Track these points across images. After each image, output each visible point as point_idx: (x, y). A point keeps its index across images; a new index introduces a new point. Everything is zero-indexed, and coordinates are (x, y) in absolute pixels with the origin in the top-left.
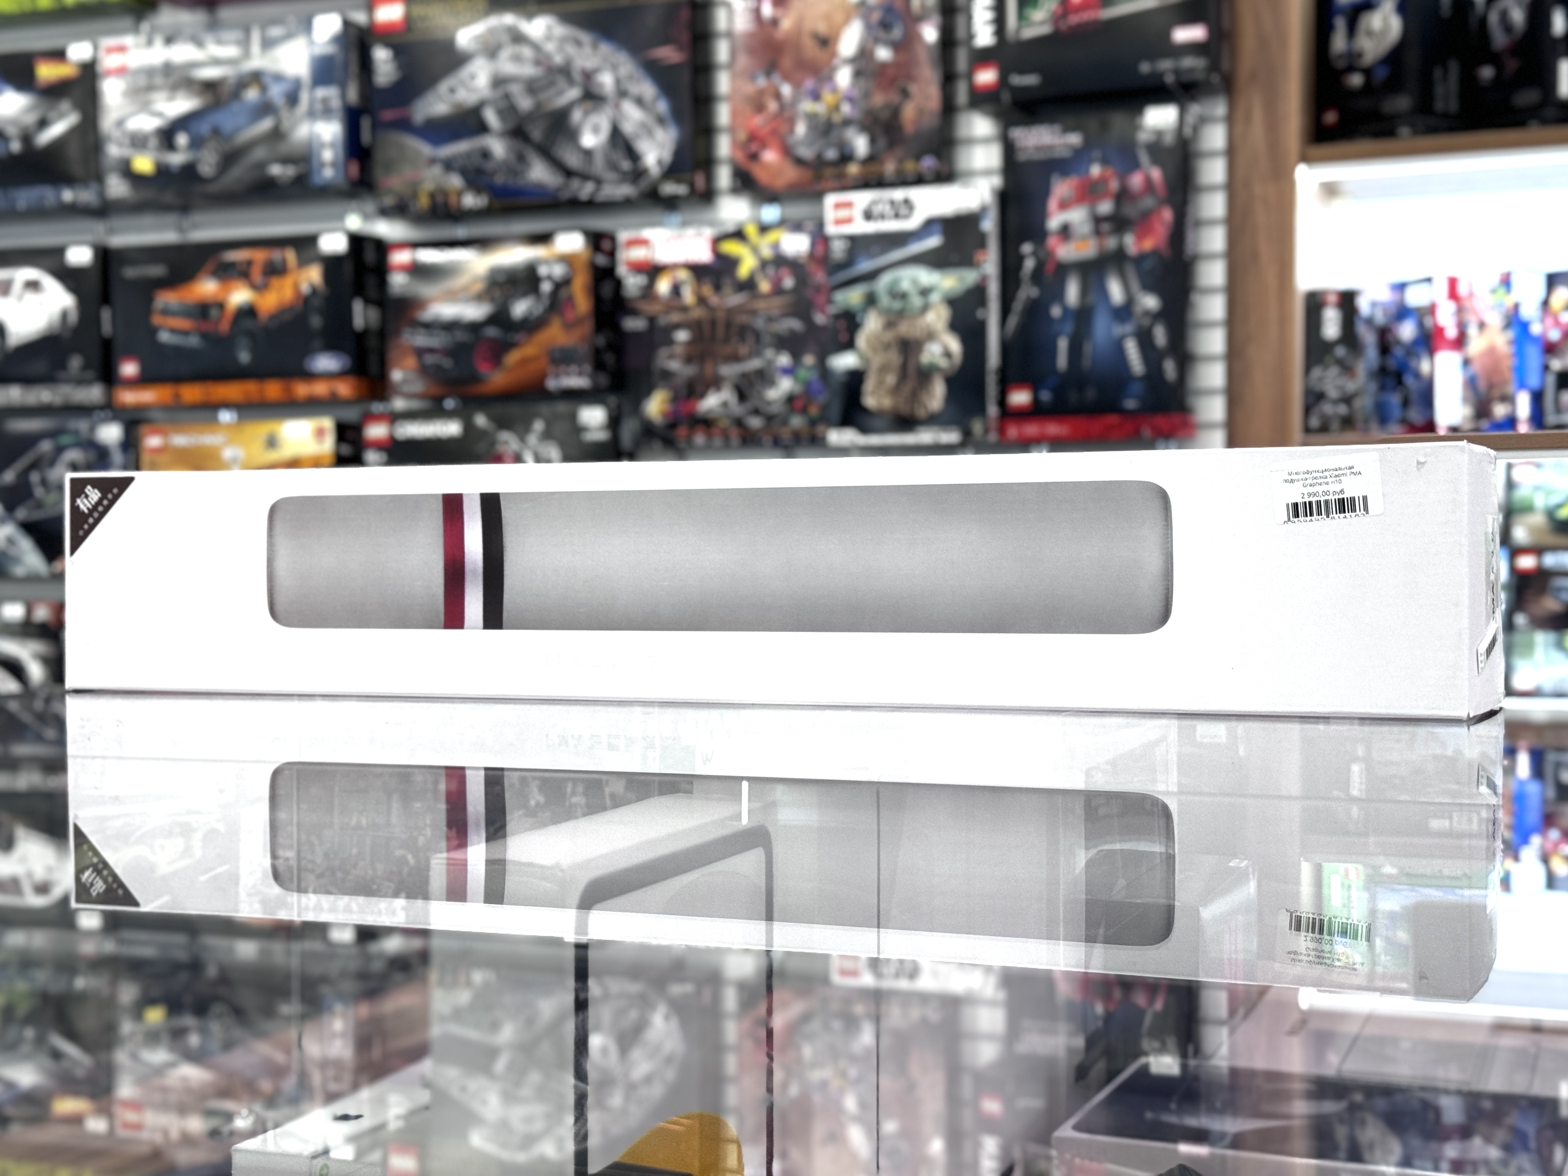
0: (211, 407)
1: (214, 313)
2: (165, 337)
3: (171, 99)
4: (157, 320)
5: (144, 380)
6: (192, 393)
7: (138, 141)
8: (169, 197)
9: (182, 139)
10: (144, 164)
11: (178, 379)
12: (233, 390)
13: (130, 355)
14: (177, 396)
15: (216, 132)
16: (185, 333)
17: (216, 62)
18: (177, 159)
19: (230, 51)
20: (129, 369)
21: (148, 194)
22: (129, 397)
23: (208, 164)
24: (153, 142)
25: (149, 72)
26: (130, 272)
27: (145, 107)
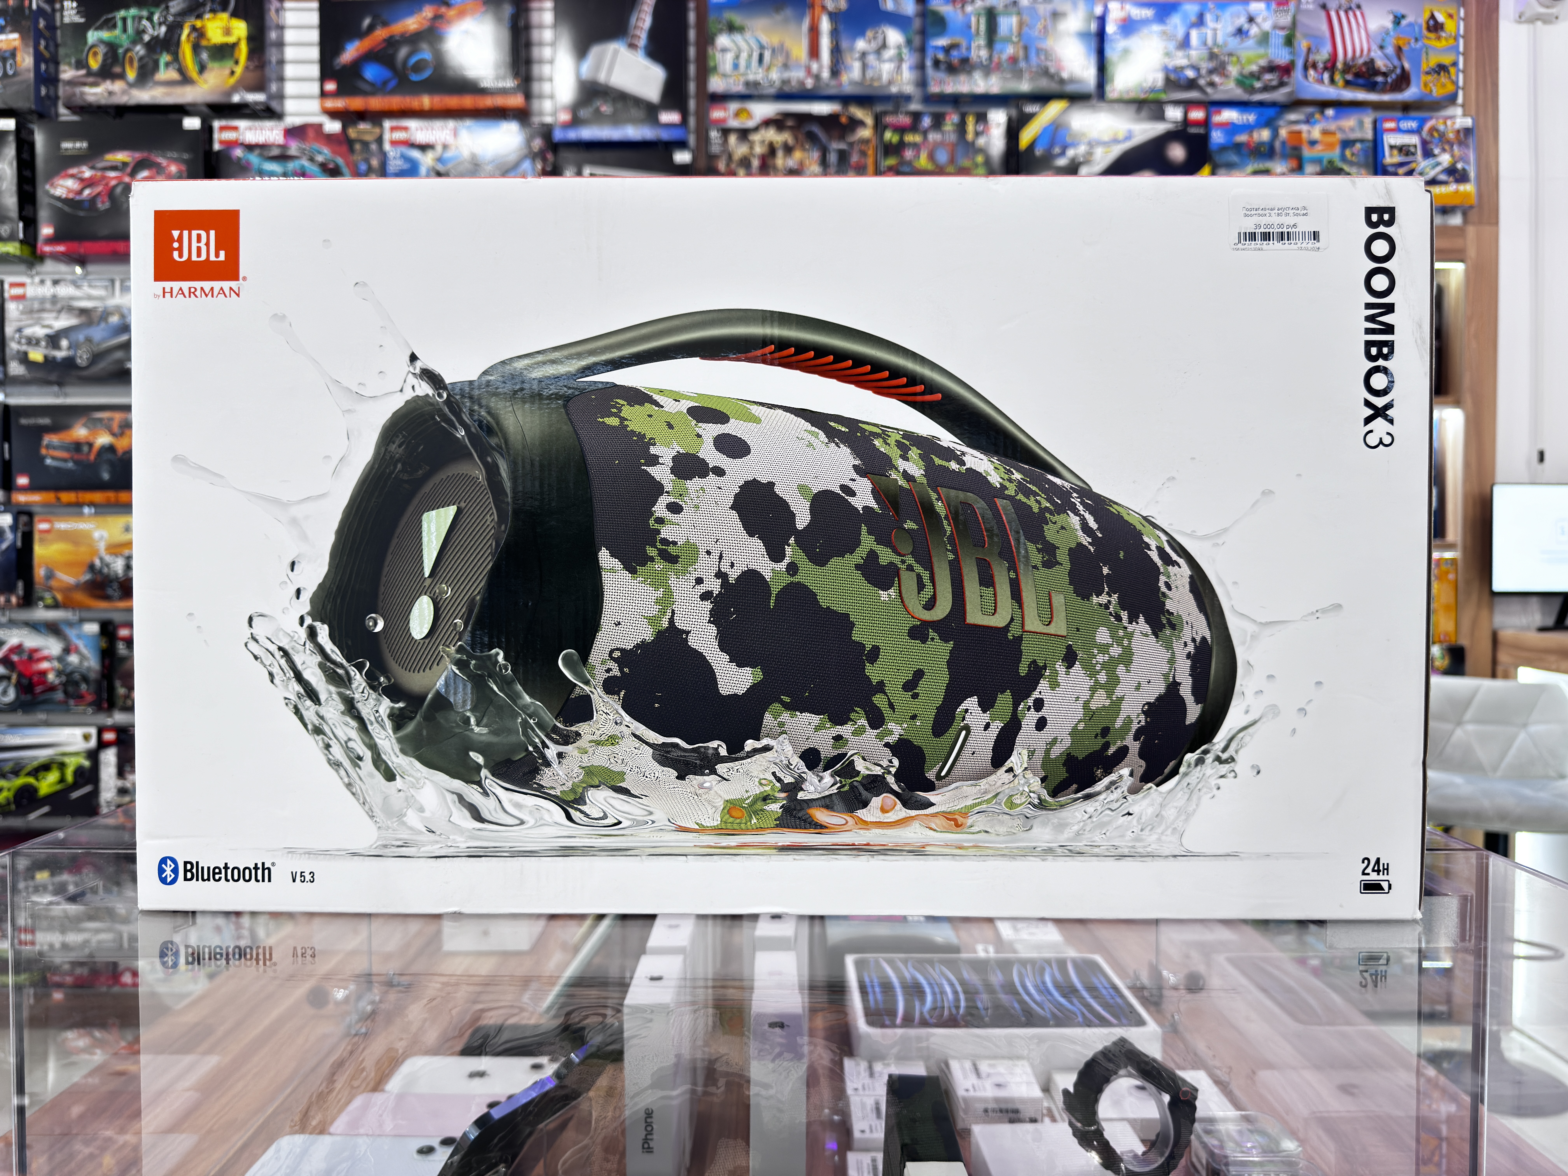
0: (79, 505)
1: (85, 449)
2: (49, 461)
3: (57, 318)
4: (43, 451)
5: (31, 488)
6: (67, 497)
7: (33, 342)
8: (53, 377)
9: (64, 343)
10: (37, 355)
11: (57, 488)
12: (98, 496)
13: (23, 473)
14: (58, 499)
15: (89, 340)
16: (65, 460)
17: (90, 298)
18: (60, 354)
19: (101, 292)
20: (23, 481)
21: (40, 375)
22: (21, 498)
23: (82, 358)
24: (43, 343)
25: (42, 300)
26: (24, 421)
27: (38, 322)
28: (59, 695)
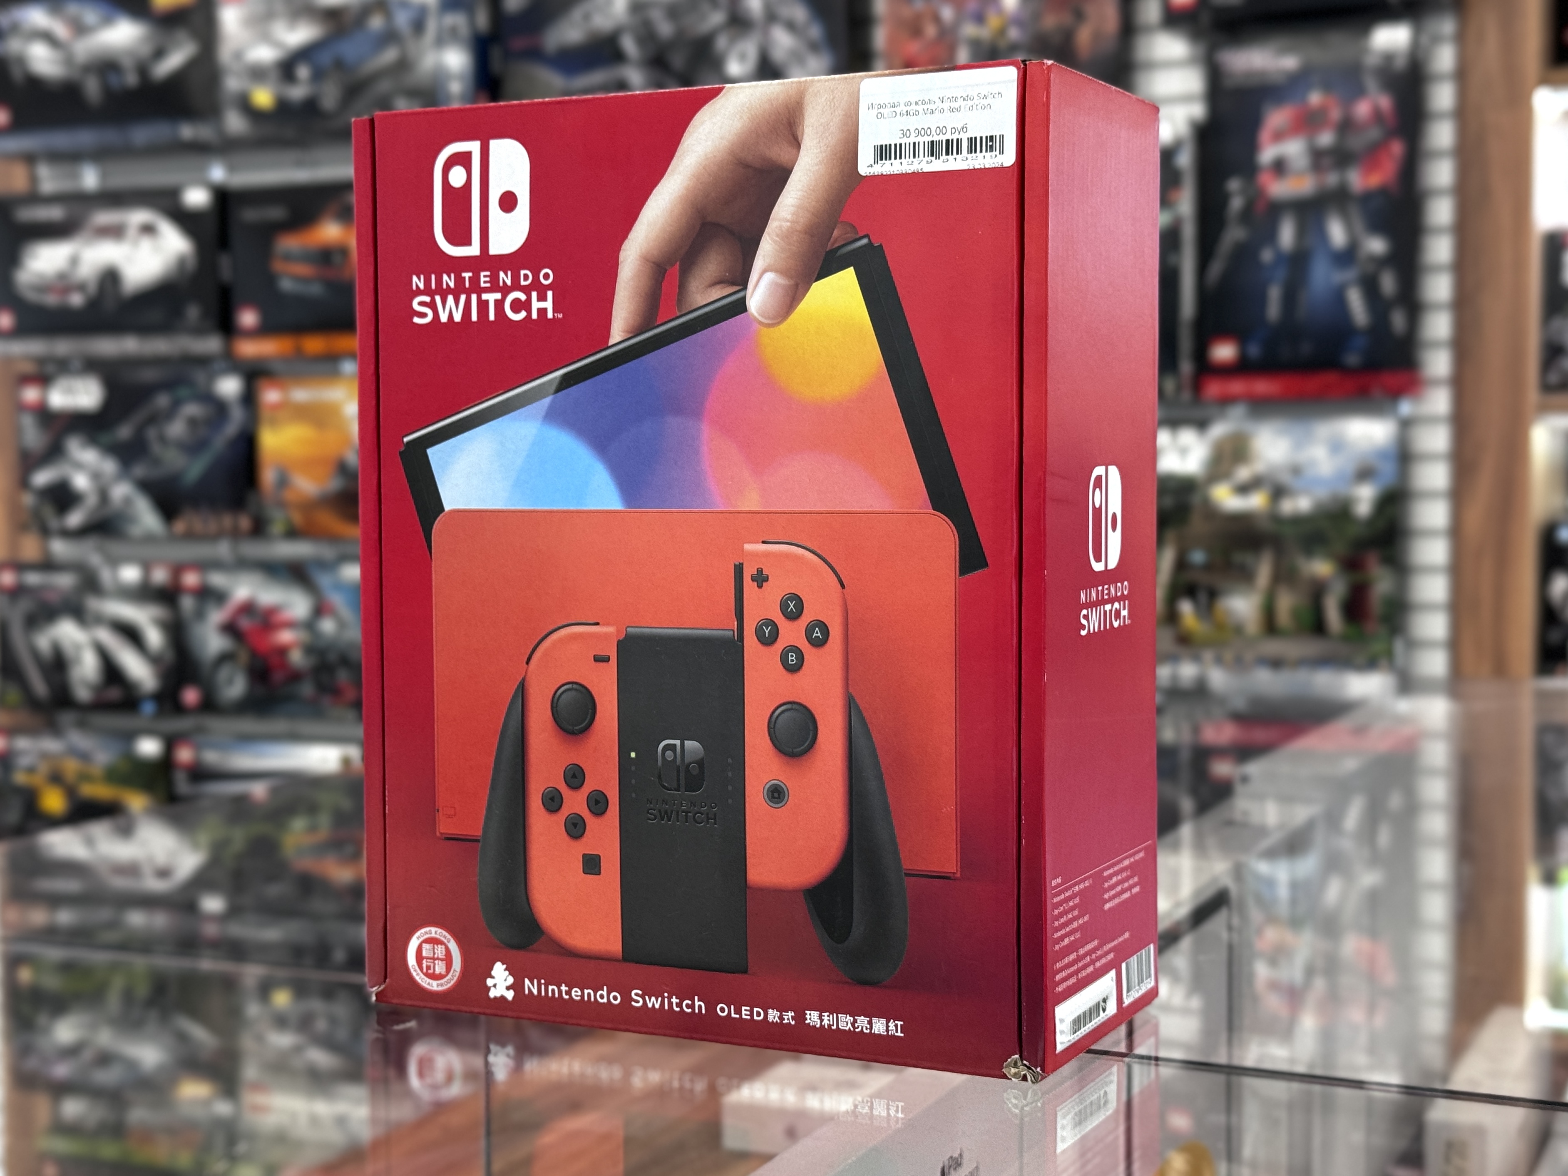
0: (333, 358)
1: (336, 260)
2: (285, 283)
3: (291, 27)
4: (278, 266)
5: (265, 330)
6: (314, 344)
7: (257, 73)
8: (292, 134)
9: (303, 72)
10: (263, 97)
11: (299, 330)
13: (248, 304)
14: (301, 348)
15: (340, 65)
16: (306, 280)
18: (298, 92)
20: (248, 318)
21: (269, 131)
22: (248, 348)
23: (330, 98)
24: (272, 75)
26: (249, 216)
27: (265, 36)
28: (307, 689)
